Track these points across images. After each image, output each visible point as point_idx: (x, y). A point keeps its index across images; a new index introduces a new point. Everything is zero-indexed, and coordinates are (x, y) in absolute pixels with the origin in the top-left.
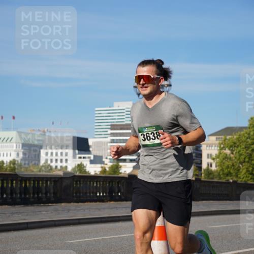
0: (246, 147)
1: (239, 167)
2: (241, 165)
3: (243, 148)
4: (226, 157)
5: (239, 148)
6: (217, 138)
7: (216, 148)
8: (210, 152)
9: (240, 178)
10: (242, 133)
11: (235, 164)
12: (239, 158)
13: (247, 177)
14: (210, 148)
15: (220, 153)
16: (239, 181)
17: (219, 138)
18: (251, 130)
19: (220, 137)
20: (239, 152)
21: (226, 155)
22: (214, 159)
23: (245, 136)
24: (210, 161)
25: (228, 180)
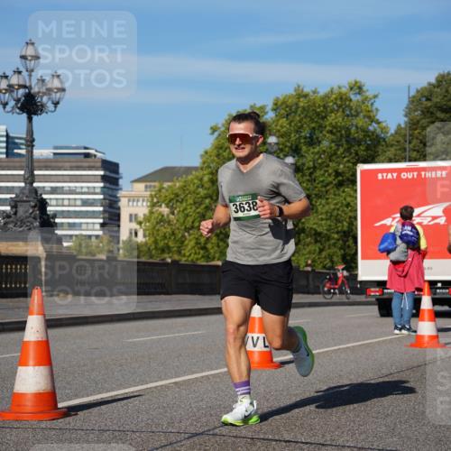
0: (195, 203)
1: (183, 236)
2: (186, 234)
3: (191, 204)
4: (162, 220)
5: (184, 204)
6: (146, 187)
7: (145, 204)
8: (133, 211)
9: (184, 256)
10: (190, 177)
11: (177, 231)
12: (184, 222)
13: (196, 253)
14: (135, 203)
15: (151, 212)
16: (183, 260)
17: (150, 186)
18: (205, 172)
19: (153, 184)
20: (183, 211)
21: (163, 216)
22: (140, 223)
23: (194, 184)
24: (134, 226)
25: (164, 259)
